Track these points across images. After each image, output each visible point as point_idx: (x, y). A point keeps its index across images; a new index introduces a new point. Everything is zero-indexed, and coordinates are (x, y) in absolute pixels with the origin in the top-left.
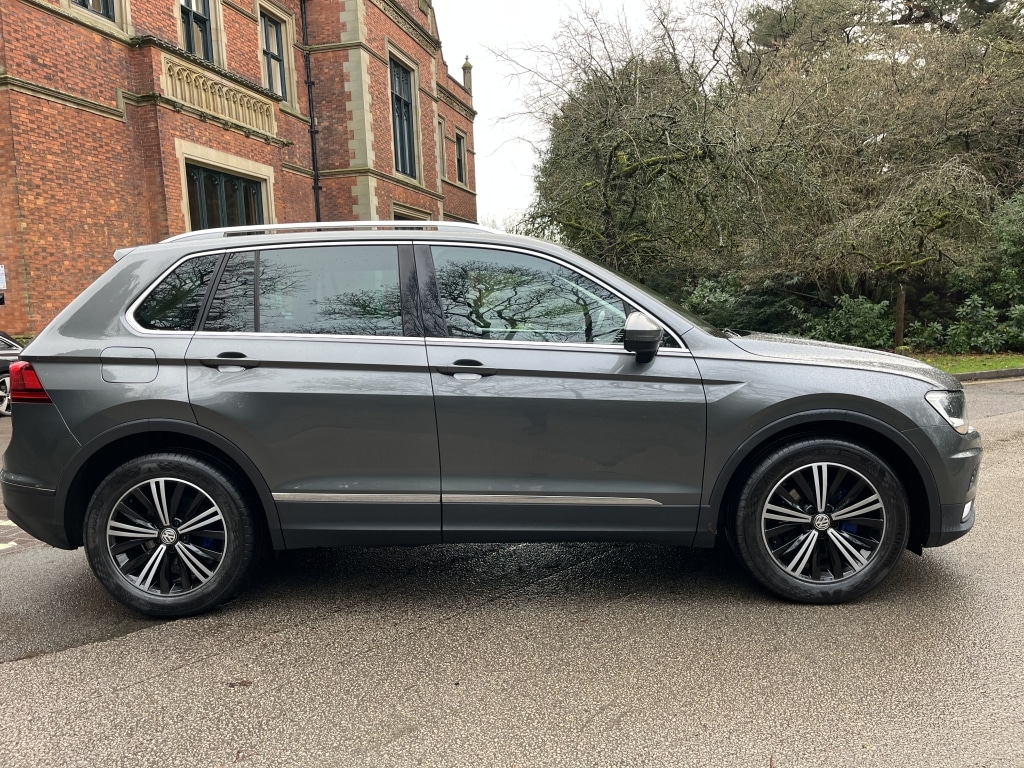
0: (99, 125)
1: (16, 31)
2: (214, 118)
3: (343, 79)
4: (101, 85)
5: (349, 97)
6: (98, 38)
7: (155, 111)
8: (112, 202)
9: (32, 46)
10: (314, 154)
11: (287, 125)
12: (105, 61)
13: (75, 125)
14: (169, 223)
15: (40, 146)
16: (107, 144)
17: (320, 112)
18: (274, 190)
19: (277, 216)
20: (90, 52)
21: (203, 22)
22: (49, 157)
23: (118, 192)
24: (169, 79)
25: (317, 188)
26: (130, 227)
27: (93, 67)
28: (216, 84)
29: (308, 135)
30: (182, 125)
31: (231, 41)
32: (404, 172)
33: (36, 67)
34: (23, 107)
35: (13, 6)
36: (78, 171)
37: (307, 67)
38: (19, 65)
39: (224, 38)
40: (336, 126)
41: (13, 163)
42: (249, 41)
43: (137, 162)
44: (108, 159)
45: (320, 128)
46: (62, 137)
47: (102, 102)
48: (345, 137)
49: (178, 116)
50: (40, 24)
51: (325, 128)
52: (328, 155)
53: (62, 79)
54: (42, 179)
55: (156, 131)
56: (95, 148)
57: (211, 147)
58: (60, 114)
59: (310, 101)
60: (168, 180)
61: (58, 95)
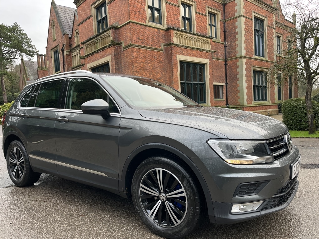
0: (156, 54)
1: (134, 32)
2: (189, 47)
3: (235, 28)
4: (157, 43)
5: (237, 33)
6: (156, 30)
7: (171, 48)
8: (159, 74)
9: (138, 35)
10: (225, 54)
11: (216, 46)
12: (158, 36)
13: (149, 54)
14: (173, 79)
15: (139, 61)
16: (158, 59)
17: (228, 40)
18: (209, 66)
19: (209, 74)
20: (154, 34)
21: (189, 20)
22: (142, 64)
23: (160, 72)
24: (176, 38)
25: (226, 64)
26: (163, 81)
27: (155, 38)
28: (191, 37)
29: (224, 48)
30: (179, 51)
31: (198, 23)
32: (259, 55)
33: (139, 40)
34: (135, 51)
35: (134, 26)
36: (150, 67)
37: (224, 27)
38: (134, 41)
39: (195, 23)
40: (232, 44)
41: (132, 66)
42: (204, 22)
43: (166, 63)
44: (158, 63)
45: (227, 45)
46: (145, 58)
47: (157, 47)
48: (235, 47)
49: (178, 48)
50: (140, 29)
51: (229, 45)
52: (230, 53)
53: (146, 43)
54: (140, 70)
55: (171, 53)
56: (154, 60)
57: (188, 56)
58: (145, 52)
59: (225, 37)
60: (174, 67)
61: (144, 47)
